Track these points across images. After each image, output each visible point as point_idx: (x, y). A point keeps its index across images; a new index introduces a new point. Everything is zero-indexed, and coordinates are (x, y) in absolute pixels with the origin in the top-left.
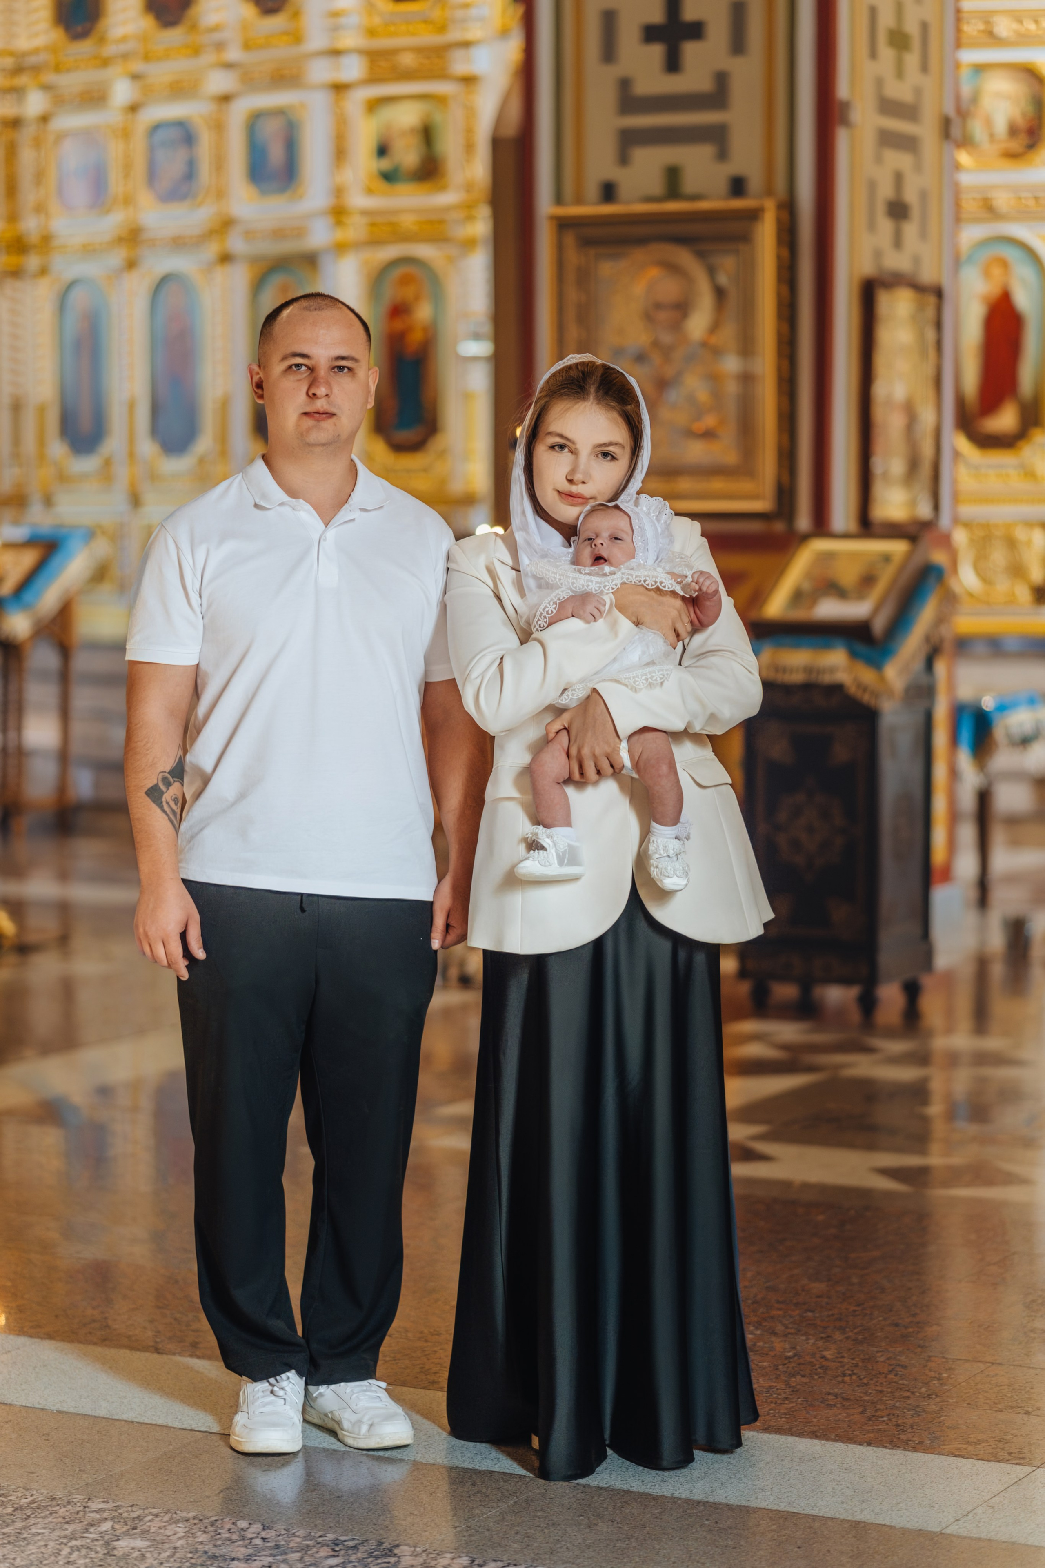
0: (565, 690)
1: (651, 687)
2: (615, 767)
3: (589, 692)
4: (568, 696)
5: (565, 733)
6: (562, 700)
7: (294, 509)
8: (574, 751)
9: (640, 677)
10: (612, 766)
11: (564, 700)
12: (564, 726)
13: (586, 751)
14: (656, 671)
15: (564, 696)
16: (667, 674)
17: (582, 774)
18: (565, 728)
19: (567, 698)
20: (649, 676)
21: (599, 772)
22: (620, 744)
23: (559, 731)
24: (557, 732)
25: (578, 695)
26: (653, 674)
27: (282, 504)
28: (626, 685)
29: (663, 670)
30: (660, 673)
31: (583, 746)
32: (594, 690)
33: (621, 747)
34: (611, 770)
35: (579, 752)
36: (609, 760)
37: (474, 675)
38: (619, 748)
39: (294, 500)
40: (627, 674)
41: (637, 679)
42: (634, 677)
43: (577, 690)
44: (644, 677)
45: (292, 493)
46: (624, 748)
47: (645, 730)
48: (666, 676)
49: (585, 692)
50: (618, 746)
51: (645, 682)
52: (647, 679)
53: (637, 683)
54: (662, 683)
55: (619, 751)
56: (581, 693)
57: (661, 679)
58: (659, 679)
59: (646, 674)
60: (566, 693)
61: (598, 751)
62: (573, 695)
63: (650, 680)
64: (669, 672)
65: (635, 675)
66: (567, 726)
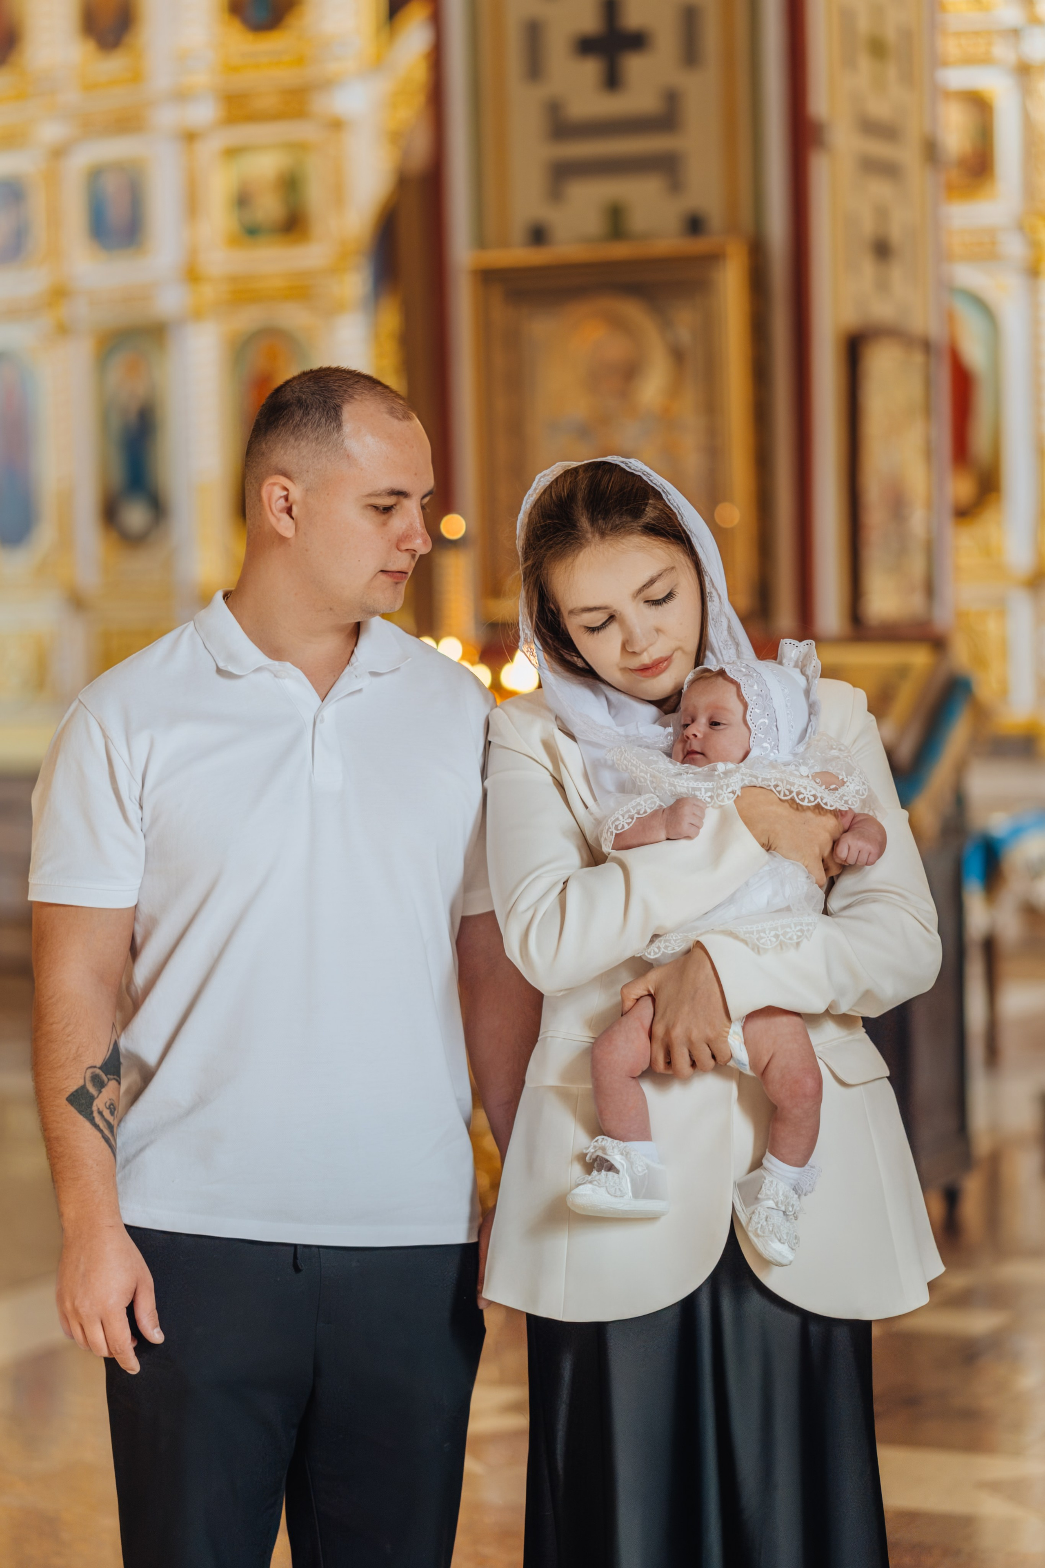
0: (655, 936)
1: (782, 948)
2: (718, 1059)
3: (690, 944)
4: (659, 948)
5: (649, 1001)
6: (650, 954)
7: (275, 676)
8: (659, 1030)
9: (767, 932)
10: (714, 1057)
11: (652, 954)
12: (649, 991)
13: (678, 1033)
14: (793, 925)
15: (654, 947)
16: (808, 930)
17: (669, 1063)
18: (650, 995)
19: (657, 950)
20: (780, 932)
21: (693, 1064)
22: (730, 1028)
23: (642, 997)
24: (638, 1000)
25: (674, 949)
26: (788, 930)
27: (258, 670)
28: (746, 943)
29: (801, 924)
30: (798, 928)
31: (674, 1026)
32: (699, 945)
33: (731, 1031)
34: (712, 1063)
35: (668, 1032)
36: (710, 1049)
37: (522, 906)
38: (728, 1032)
39: (277, 663)
40: (749, 927)
41: (762, 935)
42: (758, 932)
43: (672, 942)
44: (773, 933)
45: (275, 652)
46: (734, 1032)
47: (770, 1011)
48: (805, 933)
49: (684, 944)
50: (727, 1029)
51: (774, 939)
52: (777, 936)
53: (763, 941)
54: (798, 944)
55: (726, 1037)
56: (679, 946)
57: (799, 937)
58: (795, 937)
59: (776, 929)
60: (657, 943)
61: (695, 1035)
62: (666, 947)
63: (781, 937)
64: (811, 928)
65: (760, 928)
66: (652, 992)
